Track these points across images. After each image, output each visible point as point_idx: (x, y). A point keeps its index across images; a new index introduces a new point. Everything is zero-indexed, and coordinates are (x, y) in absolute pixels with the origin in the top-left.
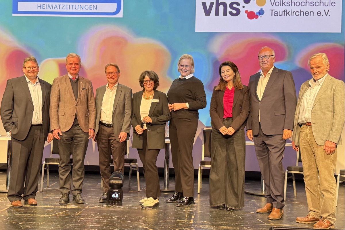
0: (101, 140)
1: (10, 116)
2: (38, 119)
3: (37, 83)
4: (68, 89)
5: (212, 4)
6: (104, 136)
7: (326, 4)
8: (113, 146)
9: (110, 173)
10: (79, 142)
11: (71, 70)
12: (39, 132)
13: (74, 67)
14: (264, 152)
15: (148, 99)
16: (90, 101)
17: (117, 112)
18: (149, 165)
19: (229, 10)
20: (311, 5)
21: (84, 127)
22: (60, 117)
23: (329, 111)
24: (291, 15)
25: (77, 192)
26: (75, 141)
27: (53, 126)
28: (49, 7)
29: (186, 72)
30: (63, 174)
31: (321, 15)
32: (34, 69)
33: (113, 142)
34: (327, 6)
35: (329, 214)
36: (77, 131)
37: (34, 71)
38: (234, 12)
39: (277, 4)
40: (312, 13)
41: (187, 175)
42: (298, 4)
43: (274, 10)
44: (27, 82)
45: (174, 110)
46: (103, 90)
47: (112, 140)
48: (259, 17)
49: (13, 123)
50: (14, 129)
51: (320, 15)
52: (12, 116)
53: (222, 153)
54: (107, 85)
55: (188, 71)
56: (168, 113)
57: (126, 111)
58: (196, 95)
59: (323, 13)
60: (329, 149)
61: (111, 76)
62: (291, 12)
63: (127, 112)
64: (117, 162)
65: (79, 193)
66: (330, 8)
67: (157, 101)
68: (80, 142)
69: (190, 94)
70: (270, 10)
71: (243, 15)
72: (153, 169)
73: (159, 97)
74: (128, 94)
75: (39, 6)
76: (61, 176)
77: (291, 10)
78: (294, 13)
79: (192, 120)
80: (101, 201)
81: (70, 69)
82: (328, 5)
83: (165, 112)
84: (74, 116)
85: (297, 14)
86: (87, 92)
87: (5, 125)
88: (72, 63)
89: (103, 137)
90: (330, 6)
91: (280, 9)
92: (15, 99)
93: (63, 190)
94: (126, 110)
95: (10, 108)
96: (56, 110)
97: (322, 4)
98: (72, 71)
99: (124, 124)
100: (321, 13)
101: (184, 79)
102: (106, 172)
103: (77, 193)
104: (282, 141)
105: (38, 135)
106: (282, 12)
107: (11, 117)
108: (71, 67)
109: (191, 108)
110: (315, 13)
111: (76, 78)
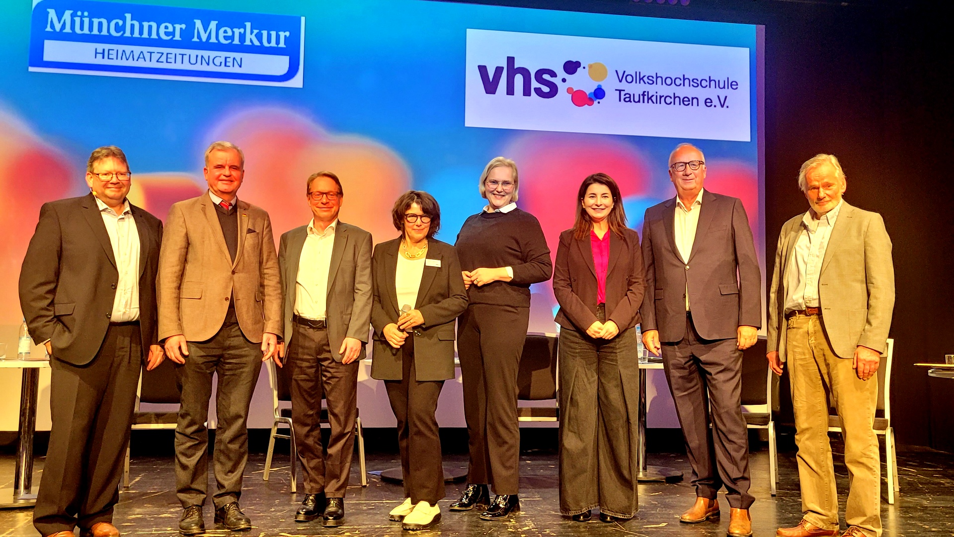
0: (298, 362)
1: (49, 301)
2: (128, 307)
3: (125, 214)
4: (211, 231)
5: (499, 70)
6: (306, 351)
7: (722, 86)
8: (328, 375)
9: (320, 445)
10: (236, 369)
11: (220, 183)
12: (127, 340)
13: (227, 173)
14: (690, 381)
15: (412, 257)
16: (267, 263)
17: (338, 288)
18: (421, 420)
19: (535, 84)
20: (693, 85)
21: (250, 327)
22: (184, 302)
23: (857, 281)
24: (657, 103)
25: (228, 500)
26: (227, 366)
27: (167, 326)
28: (124, 56)
29: (504, 197)
30: (189, 452)
31: (713, 106)
32: (121, 178)
33: (330, 365)
34: (723, 89)
35: (864, 518)
36: (232, 339)
37: (121, 184)
38: (546, 89)
39: (629, 79)
40: (695, 101)
41: (505, 442)
42: (669, 81)
43: (624, 90)
44: (101, 209)
45: (479, 285)
46: (301, 235)
47: (326, 359)
48: (596, 102)
49: (58, 319)
50: (60, 334)
51: (711, 106)
52: (55, 301)
53: (588, 386)
54: (311, 225)
55: (507, 193)
56: (462, 291)
57: (357, 286)
58: (528, 250)
59: (716, 102)
60: (867, 367)
61: (324, 201)
62: (657, 96)
63: (360, 288)
64: (339, 415)
65: (234, 503)
66: (728, 92)
67: (437, 263)
68: (240, 368)
69: (515, 247)
70: (616, 90)
71: (563, 96)
72: (431, 430)
73: (441, 255)
74: (363, 246)
75: (98, 51)
76: (184, 460)
77: (657, 93)
78: (663, 99)
79: (519, 309)
80: (301, 518)
81: (218, 179)
82: (724, 87)
83: (456, 289)
84: (227, 299)
85: (668, 100)
86: (260, 241)
87: (34, 325)
88: (224, 165)
89: (304, 354)
90: (728, 88)
91: (636, 89)
92: (64, 253)
93: (188, 496)
94: (358, 283)
95: (52, 276)
96: (175, 285)
97: (713, 83)
98: (222, 186)
99: (354, 318)
100: (711, 102)
101: (497, 212)
102: (310, 441)
103: (230, 502)
104: (737, 354)
105: (125, 349)
106: (639, 95)
107: (52, 303)
108: (220, 176)
109: (518, 280)
110: (702, 102)
111: (231, 204)
